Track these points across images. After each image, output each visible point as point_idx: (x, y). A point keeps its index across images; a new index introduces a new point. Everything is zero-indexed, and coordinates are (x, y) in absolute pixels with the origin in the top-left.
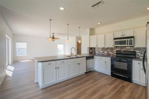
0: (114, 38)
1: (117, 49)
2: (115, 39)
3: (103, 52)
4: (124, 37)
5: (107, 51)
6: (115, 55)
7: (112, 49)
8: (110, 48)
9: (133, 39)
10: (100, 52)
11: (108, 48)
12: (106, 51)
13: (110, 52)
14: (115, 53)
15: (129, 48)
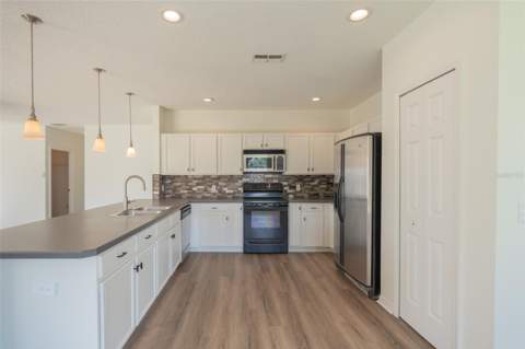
0: (245, 148)
1: (245, 180)
2: (246, 152)
3: (206, 190)
4: (265, 148)
5: (217, 185)
6: (242, 195)
7: (231, 179)
8: (225, 177)
9: (283, 156)
10: (194, 189)
11: (219, 178)
12: (214, 187)
13: (225, 189)
14: (241, 189)
15: (270, 176)
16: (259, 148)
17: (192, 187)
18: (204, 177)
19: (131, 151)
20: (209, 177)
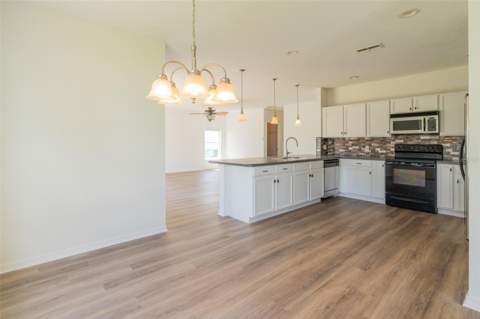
0: (392, 113)
1: (397, 141)
2: (392, 116)
3: (360, 150)
4: (415, 111)
5: (370, 145)
6: (393, 155)
7: (383, 141)
8: (378, 139)
9: (436, 117)
10: (350, 149)
11: (372, 139)
12: (367, 147)
13: (378, 149)
14: (393, 150)
15: (428, 137)
16: (408, 111)
17: (348, 147)
18: (359, 139)
19: (298, 122)
20: (363, 139)
